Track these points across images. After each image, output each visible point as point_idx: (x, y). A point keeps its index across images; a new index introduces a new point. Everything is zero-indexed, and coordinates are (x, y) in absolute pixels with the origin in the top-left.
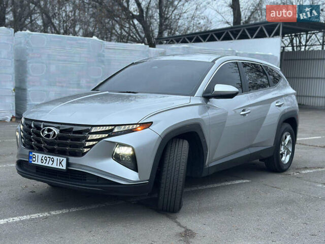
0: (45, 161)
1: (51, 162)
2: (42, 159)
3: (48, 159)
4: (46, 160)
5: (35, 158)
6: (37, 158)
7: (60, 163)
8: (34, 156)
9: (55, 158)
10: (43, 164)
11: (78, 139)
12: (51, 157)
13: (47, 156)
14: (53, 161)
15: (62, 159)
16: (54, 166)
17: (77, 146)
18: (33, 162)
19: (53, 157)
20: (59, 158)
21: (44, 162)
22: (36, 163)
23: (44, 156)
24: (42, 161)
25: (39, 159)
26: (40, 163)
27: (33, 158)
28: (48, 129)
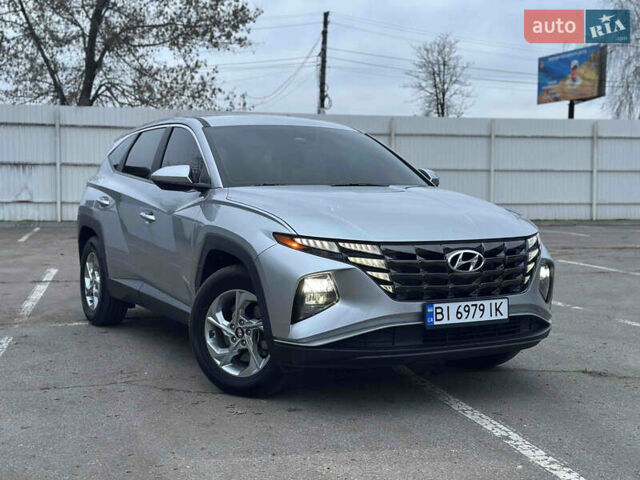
0: (465, 314)
1: (479, 313)
2: (458, 312)
3: (472, 309)
4: (468, 311)
5: (441, 313)
6: (445, 313)
7: (497, 310)
8: (439, 311)
9: (486, 303)
10: (463, 320)
12: (479, 303)
13: (470, 303)
14: (483, 310)
15: (499, 302)
16: (486, 317)
17: (509, 277)
18: (436, 323)
19: (481, 302)
20: (493, 302)
21: (464, 317)
22: (445, 321)
23: (463, 304)
24: (459, 316)
25: (451, 313)
26: (454, 320)
27: (437, 313)
28: (464, 254)
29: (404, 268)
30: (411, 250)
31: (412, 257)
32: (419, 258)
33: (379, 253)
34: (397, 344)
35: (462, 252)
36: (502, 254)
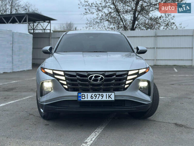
0: (94, 97)
1: (101, 97)
2: (91, 96)
3: (98, 96)
4: (96, 96)
5: (84, 96)
6: (86, 96)
7: (109, 97)
8: (83, 95)
9: (104, 94)
10: (93, 99)
11: (120, 80)
12: (101, 94)
13: (97, 94)
14: (103, 96)
15: (110, 94)
16: (104, 99)
18: (82, 100)
20: (108, 94)
22: (86, 99)
23: (94, 94)
24: (92, 98)
25: (88, 97)
26: (89, 99)
27: (82, 96)
28: (95, 76)
29: (72, 80)
30: (75, 74)
31: (75, 76)
32: (77, 77)
33: (63, 74)
34: (70, 106)
35: (94, 75)
36: (115, 76)
